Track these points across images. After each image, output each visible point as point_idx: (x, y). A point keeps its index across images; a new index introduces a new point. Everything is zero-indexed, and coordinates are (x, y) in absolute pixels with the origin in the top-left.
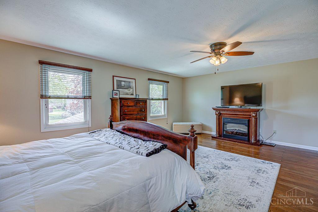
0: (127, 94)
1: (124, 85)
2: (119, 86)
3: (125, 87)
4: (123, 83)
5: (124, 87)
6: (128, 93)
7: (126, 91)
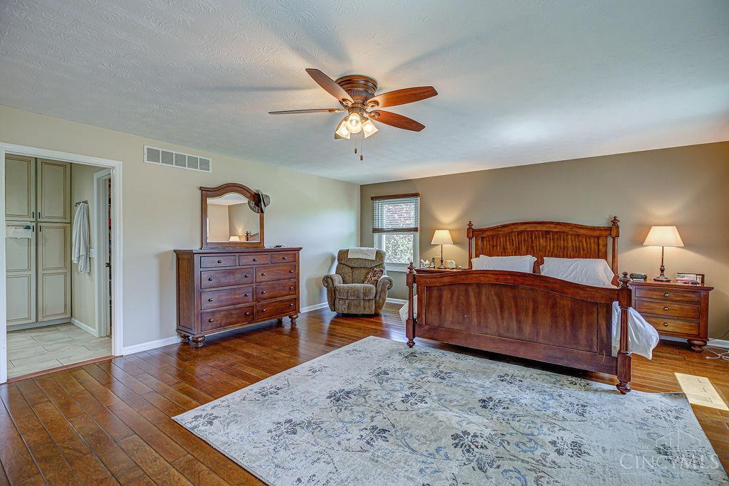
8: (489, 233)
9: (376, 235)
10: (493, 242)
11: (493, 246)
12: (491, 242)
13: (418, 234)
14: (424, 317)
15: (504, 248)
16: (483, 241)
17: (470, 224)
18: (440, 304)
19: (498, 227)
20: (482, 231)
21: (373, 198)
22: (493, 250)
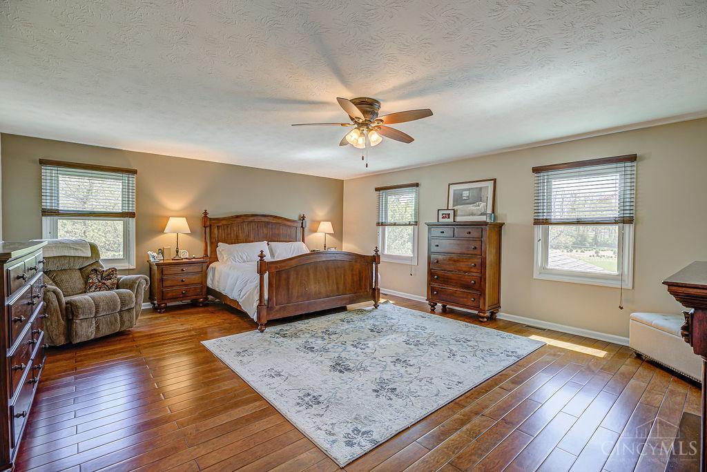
0: (472, 214)
1: (468, 197)
2: (457, 202)
3: (470, 200)
4: (466, 194)
5: (468, 201)
6: (475, 212)
7: (471, 208)
8: (224, 222)
9: (46, 221)
10: (228, 230)
11: (228, 235)
12: (226, 231)
13: (132, 222)
14: (275, 299)
15: (237, 236)
16: (218, 229)
17: (206, 213)
18: (288, 284)
19: (232, 217)
20: (218, 220)
21: (43, 162)
22: (228, 237)
